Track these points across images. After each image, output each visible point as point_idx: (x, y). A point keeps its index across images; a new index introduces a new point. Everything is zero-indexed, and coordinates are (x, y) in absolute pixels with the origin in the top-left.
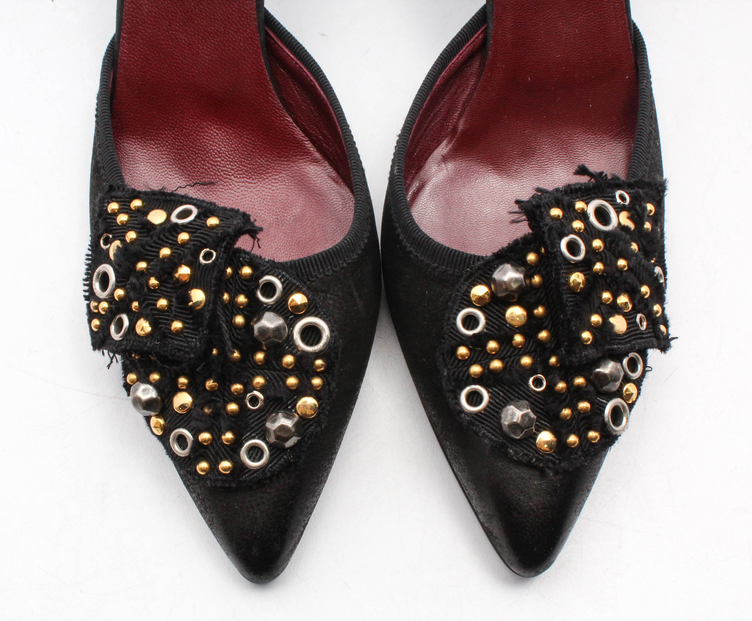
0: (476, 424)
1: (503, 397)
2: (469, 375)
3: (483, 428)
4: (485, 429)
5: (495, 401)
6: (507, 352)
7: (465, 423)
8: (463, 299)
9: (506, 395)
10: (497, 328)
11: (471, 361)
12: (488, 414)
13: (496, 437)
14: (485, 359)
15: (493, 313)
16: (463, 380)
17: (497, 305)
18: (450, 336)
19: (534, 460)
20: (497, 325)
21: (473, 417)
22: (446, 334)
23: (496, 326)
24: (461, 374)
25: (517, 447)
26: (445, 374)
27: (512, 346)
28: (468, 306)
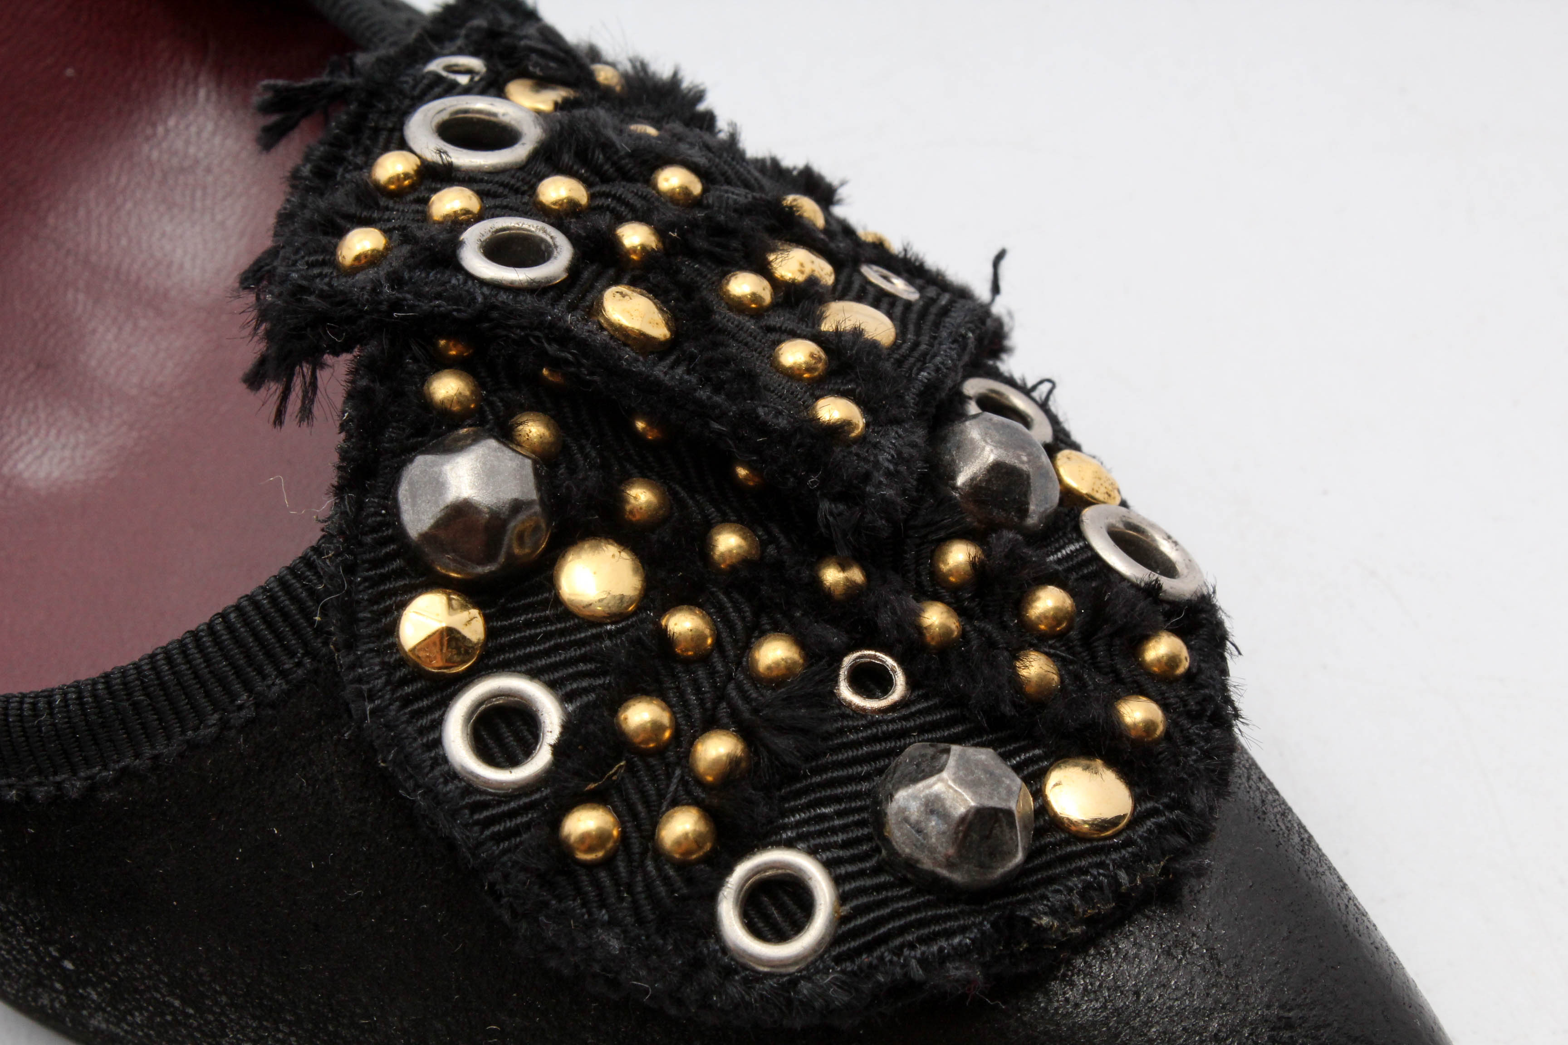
0: (870, 966)
1: (840, 814)
2: (683, 866)
3: (898, 951)
4: (912, 946)
5: (835, 845)
6: (698, 690)
7: (840, 998)
8: (407, 701)
9: (837, 799)
10: (590, 666)
11: (638, 828)
12: (864, 900)
13: (963, 930)
14: (669, 776)
15: (531, 640)
16: (684, 899)
17: (516, 612)
18: (498, 838)
19: (1123, 876)
20: (584, 659)
21: (838, 960)
22: (480, 844)
23: (582, 667)
24: (662, 890)
25: (1044, 897)
26: (615, 945)
27: (687, 662)
28: (445, 704)
